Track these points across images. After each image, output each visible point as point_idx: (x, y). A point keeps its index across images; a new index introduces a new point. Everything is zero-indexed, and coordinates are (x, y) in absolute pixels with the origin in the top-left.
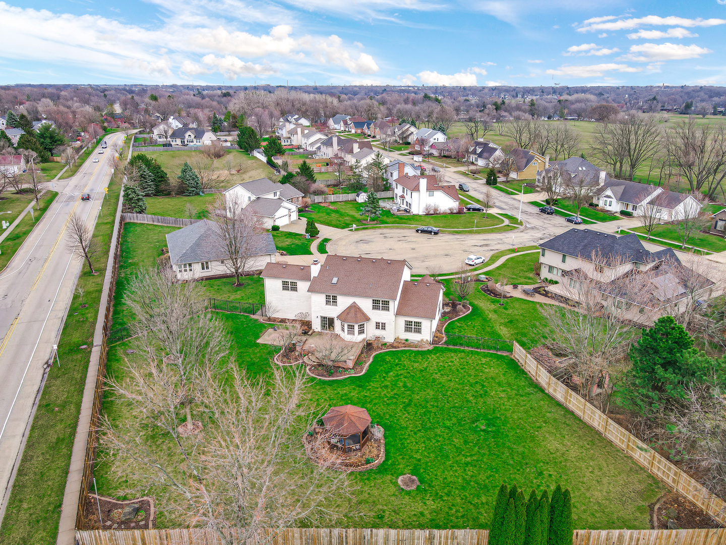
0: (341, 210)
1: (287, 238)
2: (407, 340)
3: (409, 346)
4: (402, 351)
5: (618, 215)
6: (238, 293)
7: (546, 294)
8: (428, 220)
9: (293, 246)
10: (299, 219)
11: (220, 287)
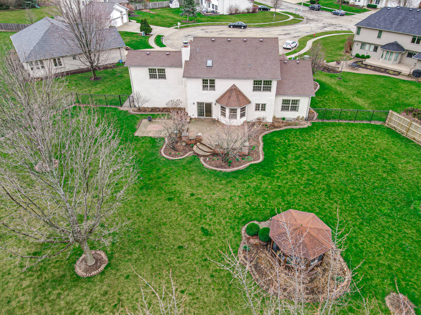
0: (161, 14)
1: (125, 36)
2: (284, 119)
3: (289, 125)
4: (286, 130)
5: (366, 8)
6: (98, 86)
7: (366, 66)
8: (233, 18)
9: (133, 42)
10: (130, 21)
11: (78, 82)
